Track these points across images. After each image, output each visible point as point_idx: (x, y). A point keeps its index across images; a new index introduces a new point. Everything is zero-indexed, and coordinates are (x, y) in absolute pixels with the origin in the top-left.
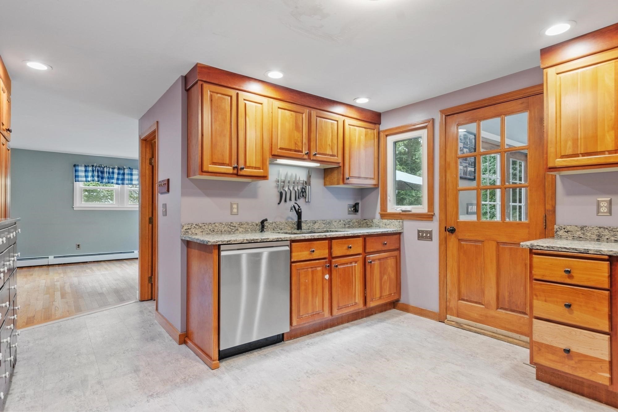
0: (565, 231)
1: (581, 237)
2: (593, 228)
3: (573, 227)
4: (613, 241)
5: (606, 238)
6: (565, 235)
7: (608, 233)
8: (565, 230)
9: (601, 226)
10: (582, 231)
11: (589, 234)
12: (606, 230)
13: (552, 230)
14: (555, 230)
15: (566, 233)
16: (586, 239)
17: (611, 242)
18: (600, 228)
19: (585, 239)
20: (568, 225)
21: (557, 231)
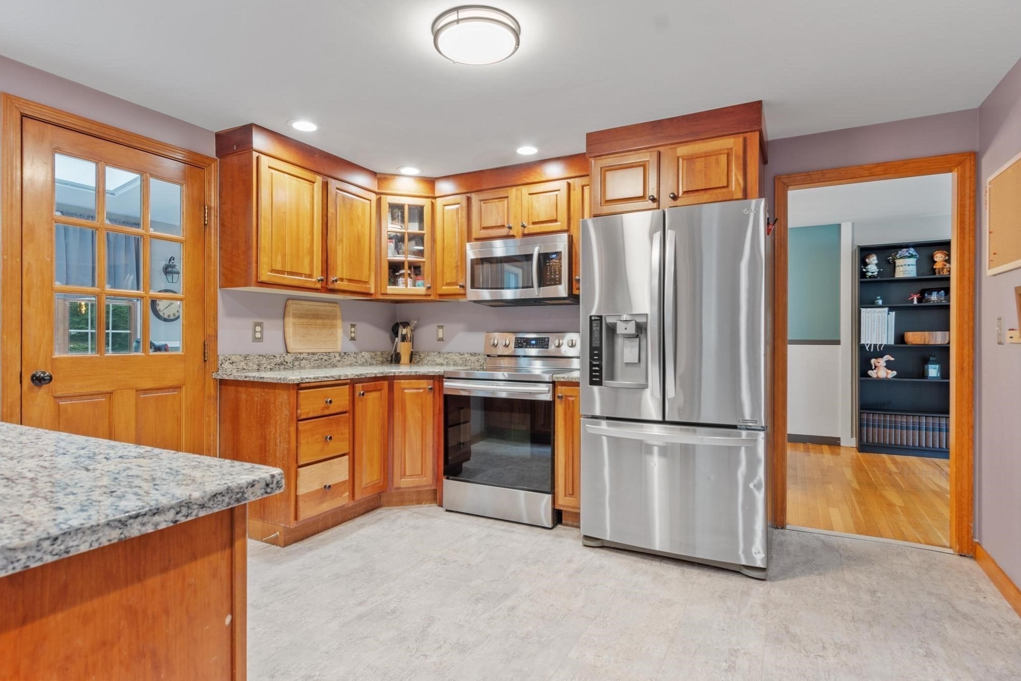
0: (230, 363)
1: (244, 369)
2: (254, 356)
3: (237, 356)
4: (269, 370)
5: (264, 367)
6: (229, 367)
7: (266, 361)
8: (230, 361)
9: (261, 354)
10: (246, 361)
11: (251, 365)
12: (265, 359)
13: (214, 362)
14: (220, 362)
15: (231, 365)
16: (249, 370)
17: (268, 371)
18: (260, 356)
19: (247, 371)
20: (233, 355)
21: (222, 363)
